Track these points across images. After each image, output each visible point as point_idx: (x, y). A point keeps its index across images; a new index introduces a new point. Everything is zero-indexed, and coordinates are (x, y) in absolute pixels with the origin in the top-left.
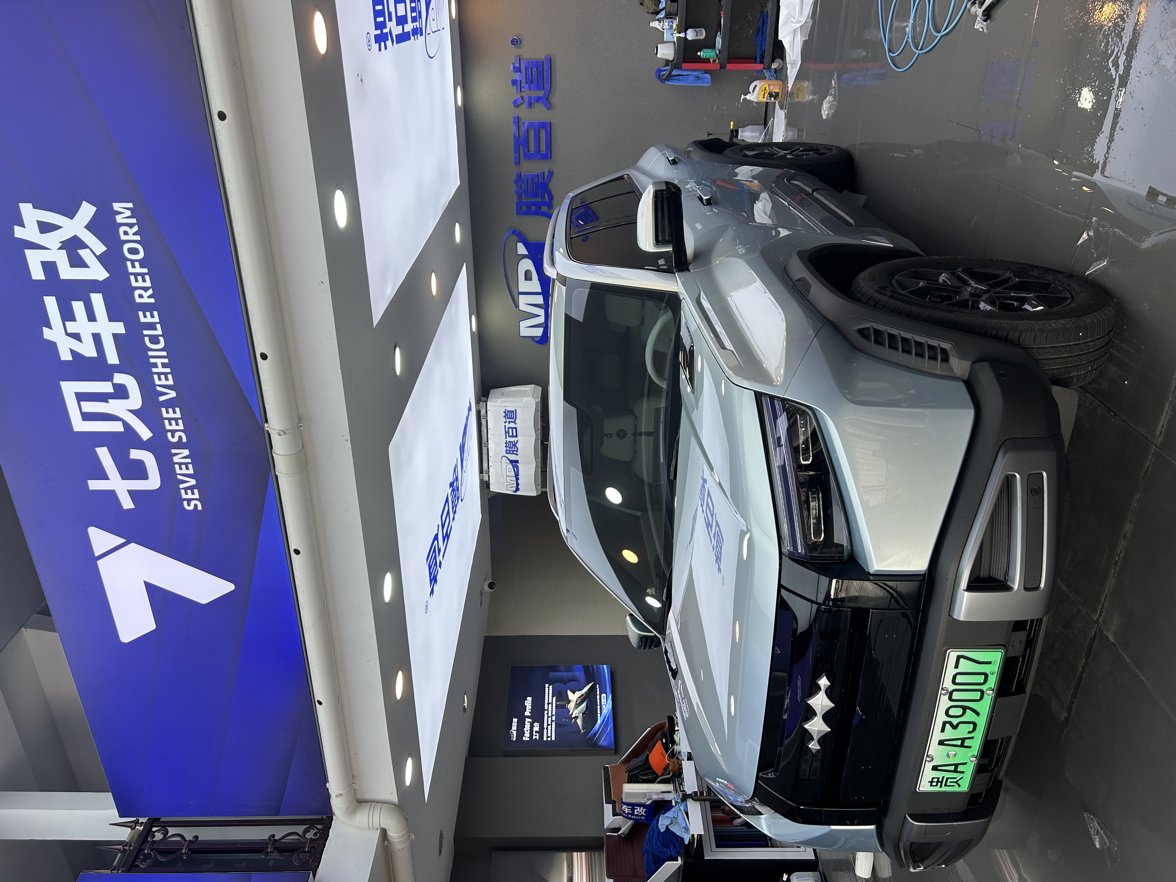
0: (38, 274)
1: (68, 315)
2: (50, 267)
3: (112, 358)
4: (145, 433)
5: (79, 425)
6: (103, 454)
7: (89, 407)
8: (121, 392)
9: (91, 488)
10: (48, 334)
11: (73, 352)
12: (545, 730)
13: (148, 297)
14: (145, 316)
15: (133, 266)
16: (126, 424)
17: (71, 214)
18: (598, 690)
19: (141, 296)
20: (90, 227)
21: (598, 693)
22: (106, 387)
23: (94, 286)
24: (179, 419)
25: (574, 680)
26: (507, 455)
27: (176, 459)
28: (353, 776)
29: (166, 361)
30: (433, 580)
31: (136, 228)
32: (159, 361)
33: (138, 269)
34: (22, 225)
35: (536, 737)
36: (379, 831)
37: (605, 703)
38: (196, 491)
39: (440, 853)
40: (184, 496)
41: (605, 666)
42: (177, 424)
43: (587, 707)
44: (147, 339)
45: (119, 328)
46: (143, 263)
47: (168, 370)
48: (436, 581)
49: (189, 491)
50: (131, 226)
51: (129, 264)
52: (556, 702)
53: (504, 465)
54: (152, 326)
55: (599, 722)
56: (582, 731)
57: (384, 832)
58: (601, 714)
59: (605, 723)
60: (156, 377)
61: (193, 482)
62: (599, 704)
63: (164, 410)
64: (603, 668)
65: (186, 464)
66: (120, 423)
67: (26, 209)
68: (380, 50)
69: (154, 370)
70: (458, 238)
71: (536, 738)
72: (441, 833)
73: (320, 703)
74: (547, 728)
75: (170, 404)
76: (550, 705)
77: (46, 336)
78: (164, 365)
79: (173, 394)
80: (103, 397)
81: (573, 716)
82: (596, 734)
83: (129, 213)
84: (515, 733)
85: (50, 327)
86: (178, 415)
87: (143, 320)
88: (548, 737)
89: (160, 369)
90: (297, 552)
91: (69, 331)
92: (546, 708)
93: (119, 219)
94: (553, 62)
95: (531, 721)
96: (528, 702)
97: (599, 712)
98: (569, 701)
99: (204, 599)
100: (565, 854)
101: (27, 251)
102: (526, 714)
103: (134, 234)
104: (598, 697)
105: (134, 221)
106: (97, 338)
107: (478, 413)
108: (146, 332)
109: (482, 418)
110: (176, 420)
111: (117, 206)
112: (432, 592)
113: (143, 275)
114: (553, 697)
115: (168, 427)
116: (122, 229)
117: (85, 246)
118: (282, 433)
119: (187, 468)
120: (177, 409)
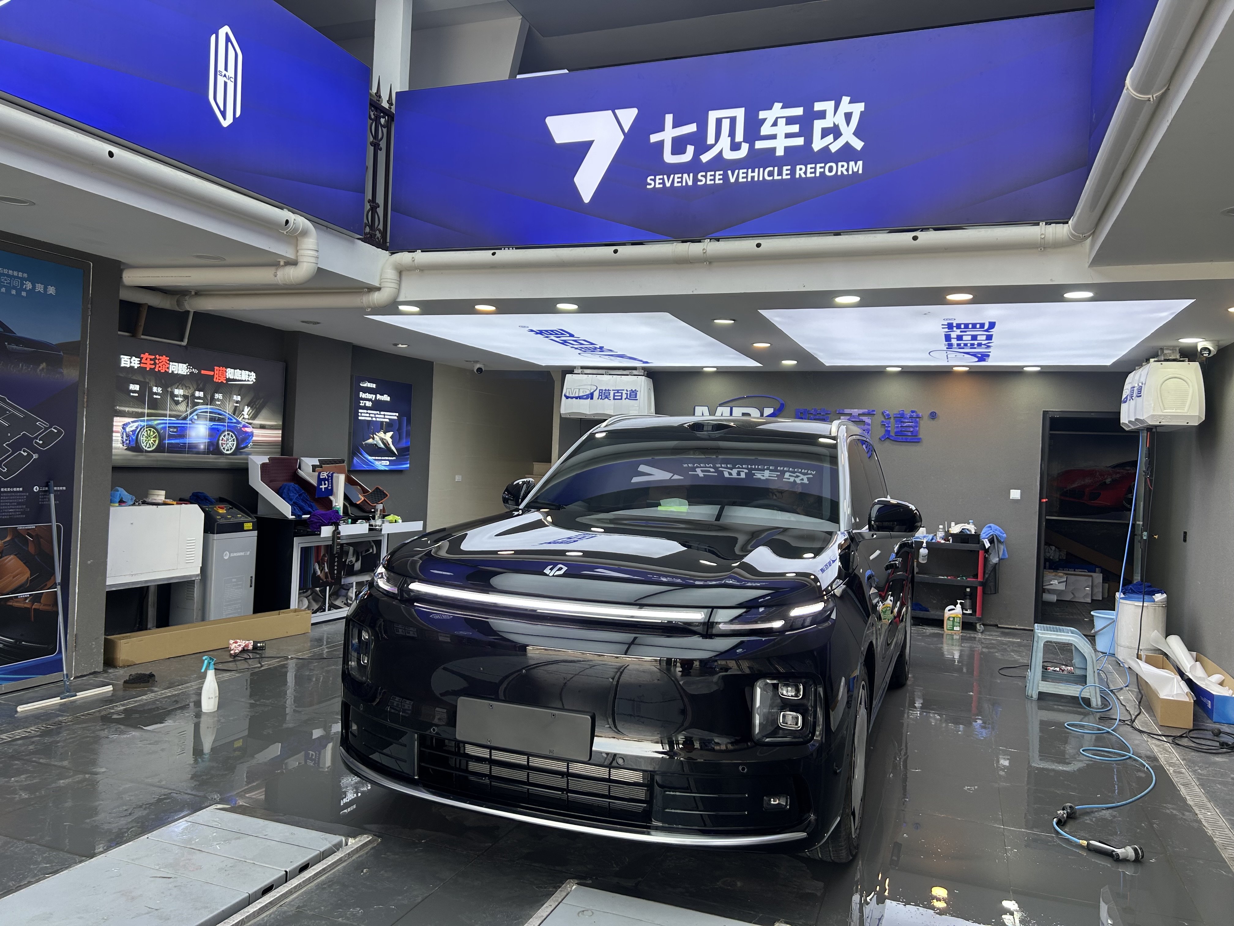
0: (818, 106)
1: (790, 121)
2: (822, 115)
3: (759, 145)
4: (705, 158)
5: (713, 116)
6: (692, 128)
7: (726, 124)
8: (735, 146)
9: (667, 115)
10: (778, 106)
11: (764, 120)
12: (365, 411)
13: (800, 174)
14: (787, 170)
15: (821, 168)
16: (712, 146)
17: (857, 134)
18: (392, 458)
19: (801, 169)
20: (847, 145)
21: (390, 458)
22: (739, 137)
23: (809, 140)
24: (715, 182)
25: (400, 438)
26: (598, 390)
27: (685, 176)
28: (422, 270)
29: (756, 179)
30: (541, 332)
31: (845, 173)
32: (756, 174)
33: (819, 170)
34: (850, 103)
35: (362, 403)
36: (379, 286)
37: (382, 464)
38: (661, 186)
39: (303, 322)
40: (658, 177)
41: (408, 465)
42: (711, 180)
43: (381, 448)
44: (771, 169)
45: (780, 152)
46: (822, 174)
47: (749, 179)
48: (537, 333)
49: (661, 181)
50: (847, 170)
51: (823, 165)
52: (386, 422)
53: (589, 387)
54: (780, 173)
55: (370, 458)
56: (364, 443)
57: (379, 289)
58: (375, 460)
59: (368, 463)
60: (745, 171)
61: (668, 185)
62: (383, 458)
63: (721, 172)
64: (407, 464)
65: (681, 182)
66: (713, 142)
67: (860, 107)
68: (942, 325)
69: (750, 170)
70: (785, 362)
71: (360, 403)
72: (318, 323)
73: (494, 254)
74: (367, 413)
75: (725, 177)
76: (383, 416)
77: (776, 104)
78: (753, 177)
79: (732, 180)
80: (732, 134)
81: (375, 435)
82: (361, 454)
83: (855, 170)
84: (365, 385)
85: (782, 108)
86: (717, 182)
87: (785, 168)
88: (361, 413)
89: (750, 174)
90: (616, 251)
91: (779, 119)
92: (383, 413)
93: (852, 163)
94: (916, 444)
95: (373, 399)
96: (386, 398)
97: (377, 458)
98: (385, 433)
99: (578, 180)
100: (281, 423)
101: (833, 102)
102: (378, 395)
103: (842, 172)
104: (387, 458)
105: (850, 172)
106: (773, 137)
107: (635, 368)
108: (776, 169)
109: (631, 371)
110: (714, 180)
111: (860, 163)
112: (532, 331)
113: (815, 172)
114: (389, 419)
115: (709, 174)
116: (845, 164)
117: (835, 140)
118: (704, 251)
119: (678, 182)
120: (721, 182)
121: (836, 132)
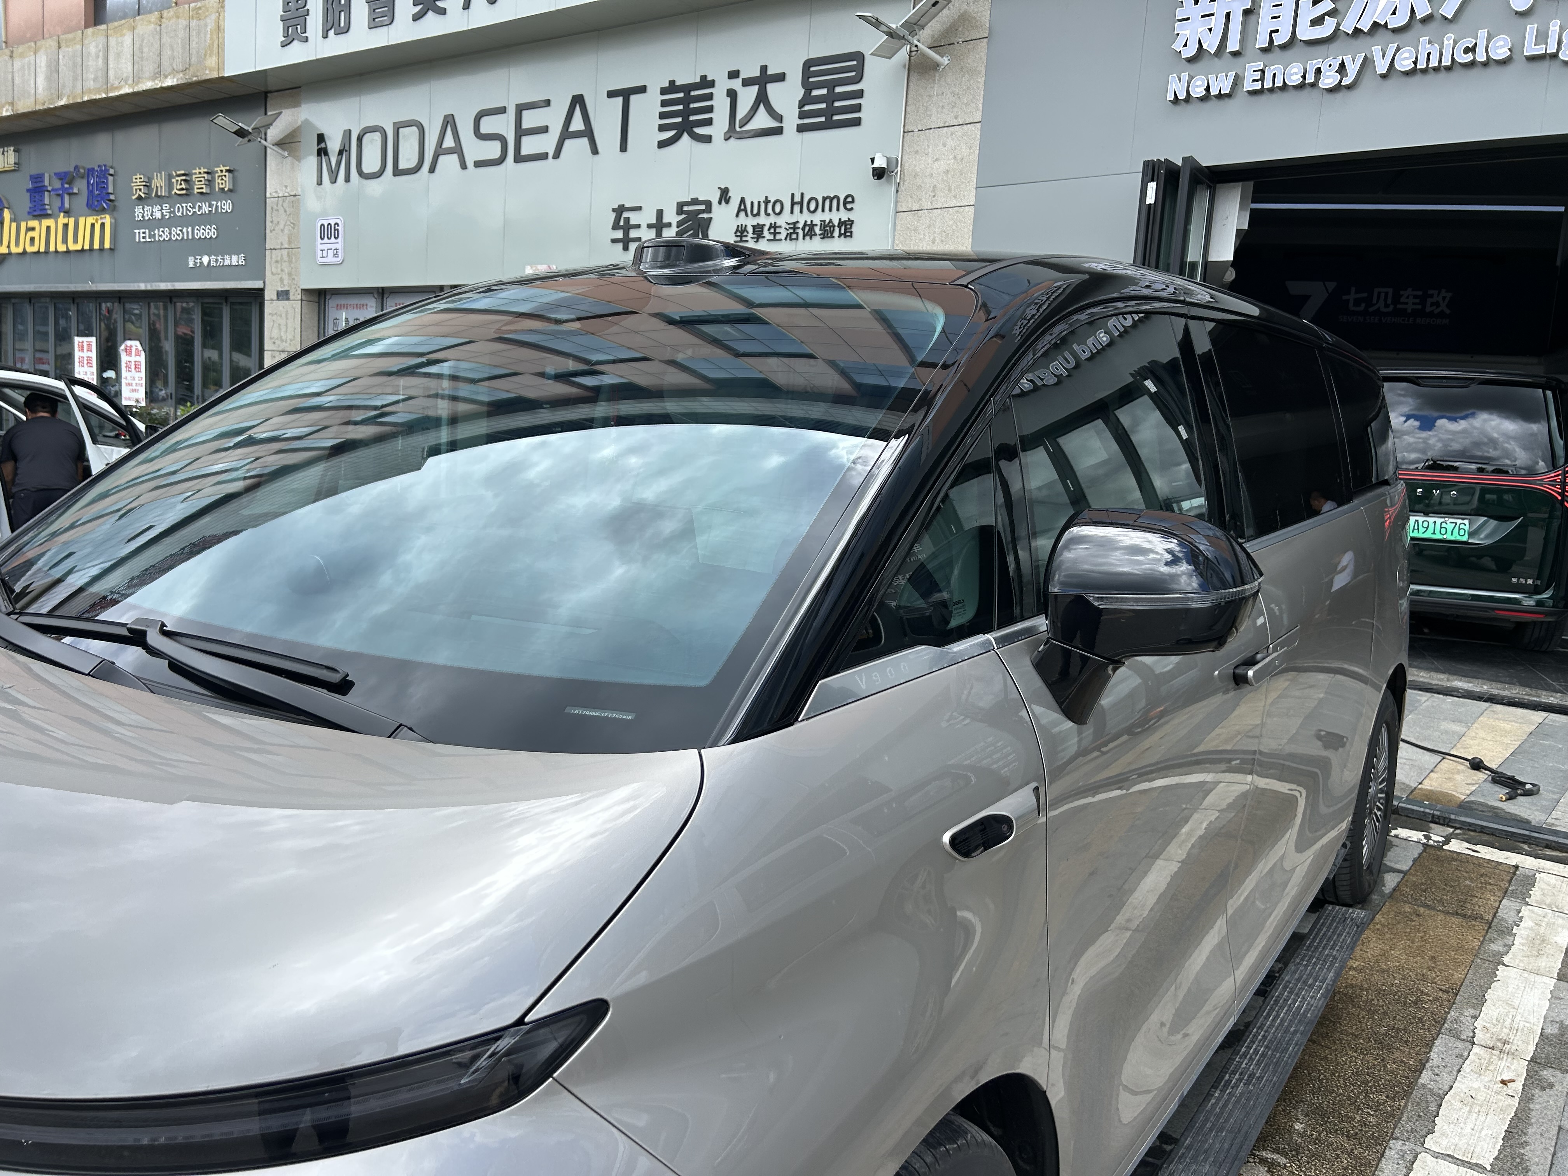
0: (1430, 292)
1: (1415, 297)
3: (1399, 306)
4: (1371, 310)
5: (1376, 290)
6: (1365, 295)
7: (1383, 295)
8: (1387, 306)
9: (1352, 287)
11: (1402, 295)
15: (1428, 320)
17: (1447, 306)
19: (1419, 320)
20: (1442, 311)
23: (1424, 307)
27: (1363, 317)
29: (1396, 322)
31: (1440, 324)
44: (1404, 318)
45: (1409, 311)
46: (1429, 323)
47: (1393, 322)
54: (1408, 321)
63: (1378, 317)
66: (1376, 303)
69: (1393, 318)
75: (1381, 320)
77: (1409, 289)
79: (1384, 321)
80: (1386, 300)
83: (1445, 323)
85: (1412, 291)
87: (1411, 318)
91: (1410, 296)
93: (1444, 320)
106: (1407, 303)
110: (1375, 320)
111: (1448, 320)
113: (1426, 322)
115: (1372, 317)
116: (1441, 320)
117: (1437, 308)
120: (1378, 321)
121: (1437, 304)
